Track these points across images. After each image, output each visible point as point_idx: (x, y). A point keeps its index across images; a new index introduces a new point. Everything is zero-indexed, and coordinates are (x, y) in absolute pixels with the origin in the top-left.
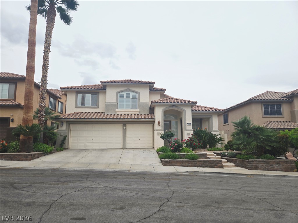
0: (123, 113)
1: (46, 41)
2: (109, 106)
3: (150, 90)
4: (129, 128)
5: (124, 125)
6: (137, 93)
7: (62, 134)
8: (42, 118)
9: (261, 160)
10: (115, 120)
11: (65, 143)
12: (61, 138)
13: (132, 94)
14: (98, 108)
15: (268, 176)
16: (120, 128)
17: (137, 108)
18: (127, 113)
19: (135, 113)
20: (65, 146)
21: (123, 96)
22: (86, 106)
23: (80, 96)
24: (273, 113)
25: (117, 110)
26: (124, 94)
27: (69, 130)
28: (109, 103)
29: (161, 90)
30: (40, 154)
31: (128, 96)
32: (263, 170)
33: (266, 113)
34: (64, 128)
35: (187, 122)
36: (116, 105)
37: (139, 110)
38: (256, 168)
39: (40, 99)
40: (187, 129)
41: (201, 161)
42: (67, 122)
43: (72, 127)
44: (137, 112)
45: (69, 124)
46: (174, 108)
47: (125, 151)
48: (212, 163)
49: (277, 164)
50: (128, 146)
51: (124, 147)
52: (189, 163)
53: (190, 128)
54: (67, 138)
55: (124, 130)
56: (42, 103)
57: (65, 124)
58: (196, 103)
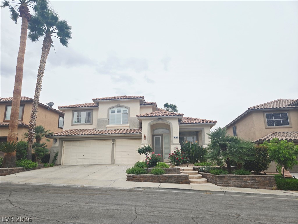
0: (113, 129)
1: (40, 66)
2: (101, 122)
3: (141, 105)
4: (118, 143)
5: (113, 140)
6: (127, 108)
7: (55, 151)
8: (31, 135)
9: (234, 175)
10: (102, 136)
11: (57, 159)
12: (54, 155)
13: (123, 109)
14: (92, 125)
15: (230, 193)
16: (109, 143)
17: (127, 123)
18: (116, 129)
19: (125, 128)
20: (57, 162)
21: (114, 112)
22: (82, 123)
23: (76, 114)
24: (278, 123)
25: (107, 126)
26: (115, 109)
27: (61, 146)
28: (101, 119)
29: (152, 104)
30: (20, 169)
31: (119, 111)
32: (235, 186)
33: (270, 123)
34: (57, 144)
35: (174, 136)
36: (107, 121)
37: (128, 125)
38: (227, 185)
39: (31, 118)
40: (174, 143)
41: (165, 176)
42: (60, 139)
43: (65, 144)
44: (127, 127)
45: (63, 141)
46: (160, 122)
47: (114, 167)
48: (177, 179)
49: (253, 180)
50: (117, 161)
51: (113, 163)
52: (153, 179)
53: (178, 141)
54: (59, 154)
55: (113, 145)
56: (32, 122)
57: (58, 141)
58: (183, 115)
